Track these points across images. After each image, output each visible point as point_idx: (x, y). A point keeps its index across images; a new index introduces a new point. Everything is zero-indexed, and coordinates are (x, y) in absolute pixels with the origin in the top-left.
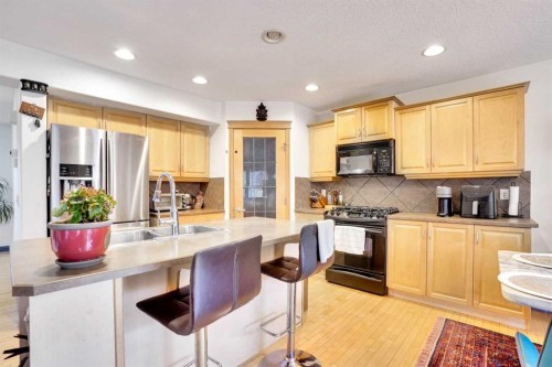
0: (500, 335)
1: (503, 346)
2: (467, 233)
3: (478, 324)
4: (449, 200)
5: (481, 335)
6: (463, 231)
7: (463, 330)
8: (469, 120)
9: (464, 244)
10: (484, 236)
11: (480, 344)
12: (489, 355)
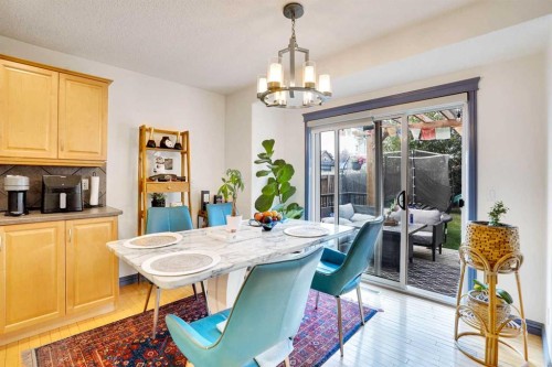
0: (100, 329)
1: (107, 339)
2: (57, 232)
3: (75, 331)
4: (24, 192)
5: (84, 341)
6: (52, 230)
7: (63, 349)
8: (54, 98)
9: (53, 245)
10: (76, 230)
11: (88, 352)
12: (103, 357)
